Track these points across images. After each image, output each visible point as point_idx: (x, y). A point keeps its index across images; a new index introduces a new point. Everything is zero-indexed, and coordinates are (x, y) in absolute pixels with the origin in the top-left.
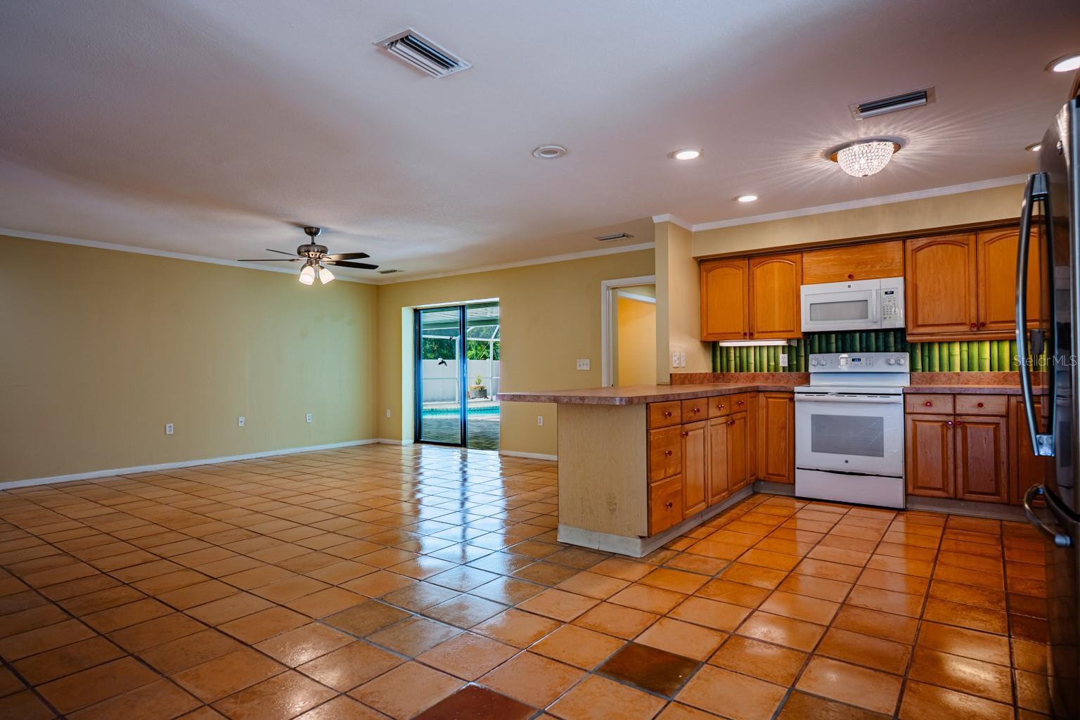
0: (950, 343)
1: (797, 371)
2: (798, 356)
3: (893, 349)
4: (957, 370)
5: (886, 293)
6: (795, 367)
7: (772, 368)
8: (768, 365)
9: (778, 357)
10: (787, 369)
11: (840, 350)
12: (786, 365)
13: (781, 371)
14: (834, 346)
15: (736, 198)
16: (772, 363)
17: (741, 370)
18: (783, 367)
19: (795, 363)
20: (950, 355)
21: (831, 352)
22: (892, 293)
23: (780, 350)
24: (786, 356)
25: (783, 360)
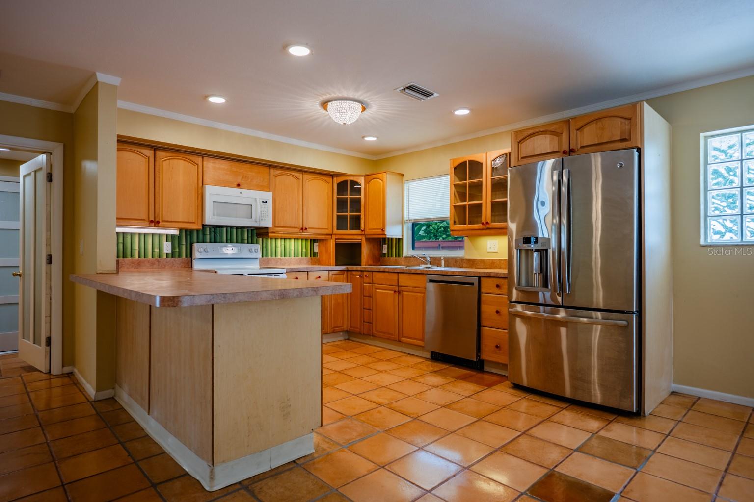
0: (276, 239)
1: (179, 257)
2: (180, 244)
3: (246, 241)
4: (279, 257)
5: (263, 202)
6: (177, 254)
7: (156, 255)
8: (153, 251)
9: (163, 244)
10: (170, 255)
11: (213, 240)
12: (170, 252)
13: (165, 257)
14: (208, 237)
15: (207, 97)
16: (157, 250)
17: (124, 256)
18: (167, 254)
19: (177, 250)
20: (276, 247)
21: (206, 242)
22: (266, 202)
23: (164, 238)
24: (170, 243)
25: (167, 247)
